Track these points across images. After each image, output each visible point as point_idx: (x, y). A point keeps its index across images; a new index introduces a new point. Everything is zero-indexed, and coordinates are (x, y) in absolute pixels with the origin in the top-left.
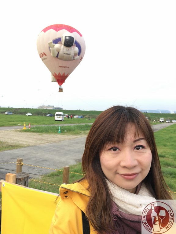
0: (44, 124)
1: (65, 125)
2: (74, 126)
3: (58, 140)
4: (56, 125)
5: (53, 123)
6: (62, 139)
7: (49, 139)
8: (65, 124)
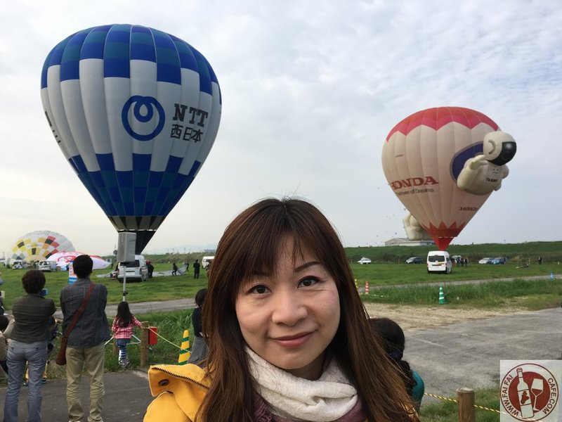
0: (401, 282)
1: (455, 283)
2: (481, 285)
3: (440, 322)
4: (431, 284)
5: (423, 280)
6: (449, 320)
7: (415, 320)
8: (455, 280)
